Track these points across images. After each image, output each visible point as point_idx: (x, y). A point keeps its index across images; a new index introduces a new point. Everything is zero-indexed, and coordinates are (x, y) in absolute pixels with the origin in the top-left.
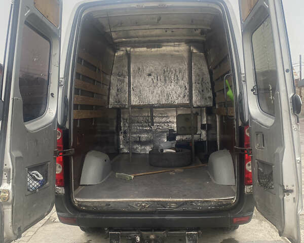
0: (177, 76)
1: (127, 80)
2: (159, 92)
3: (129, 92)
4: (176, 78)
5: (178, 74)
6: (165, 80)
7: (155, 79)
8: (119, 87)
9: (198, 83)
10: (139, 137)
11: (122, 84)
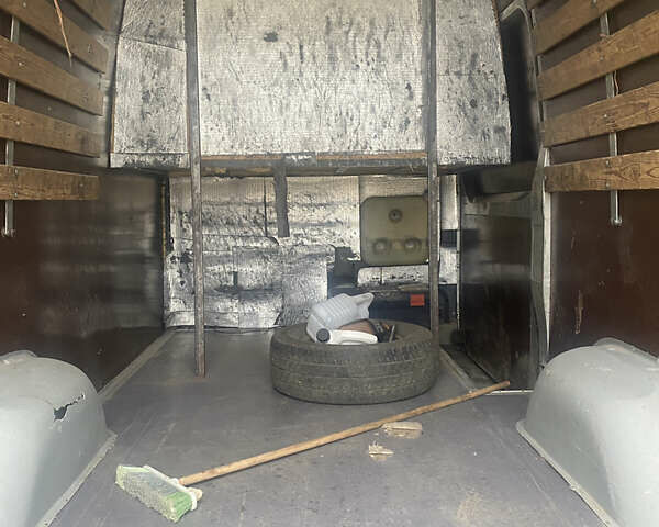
0: (378, 45)
1: (180, 56)
2: (308, 106)
3: (192, 103)
4: (374, 54)
5: (379, 35)
6: (333, 59)
7: (291, 54)
8: (150, 84)
9: (459, 74)
10: (235, 274)
11: (164, 74)
